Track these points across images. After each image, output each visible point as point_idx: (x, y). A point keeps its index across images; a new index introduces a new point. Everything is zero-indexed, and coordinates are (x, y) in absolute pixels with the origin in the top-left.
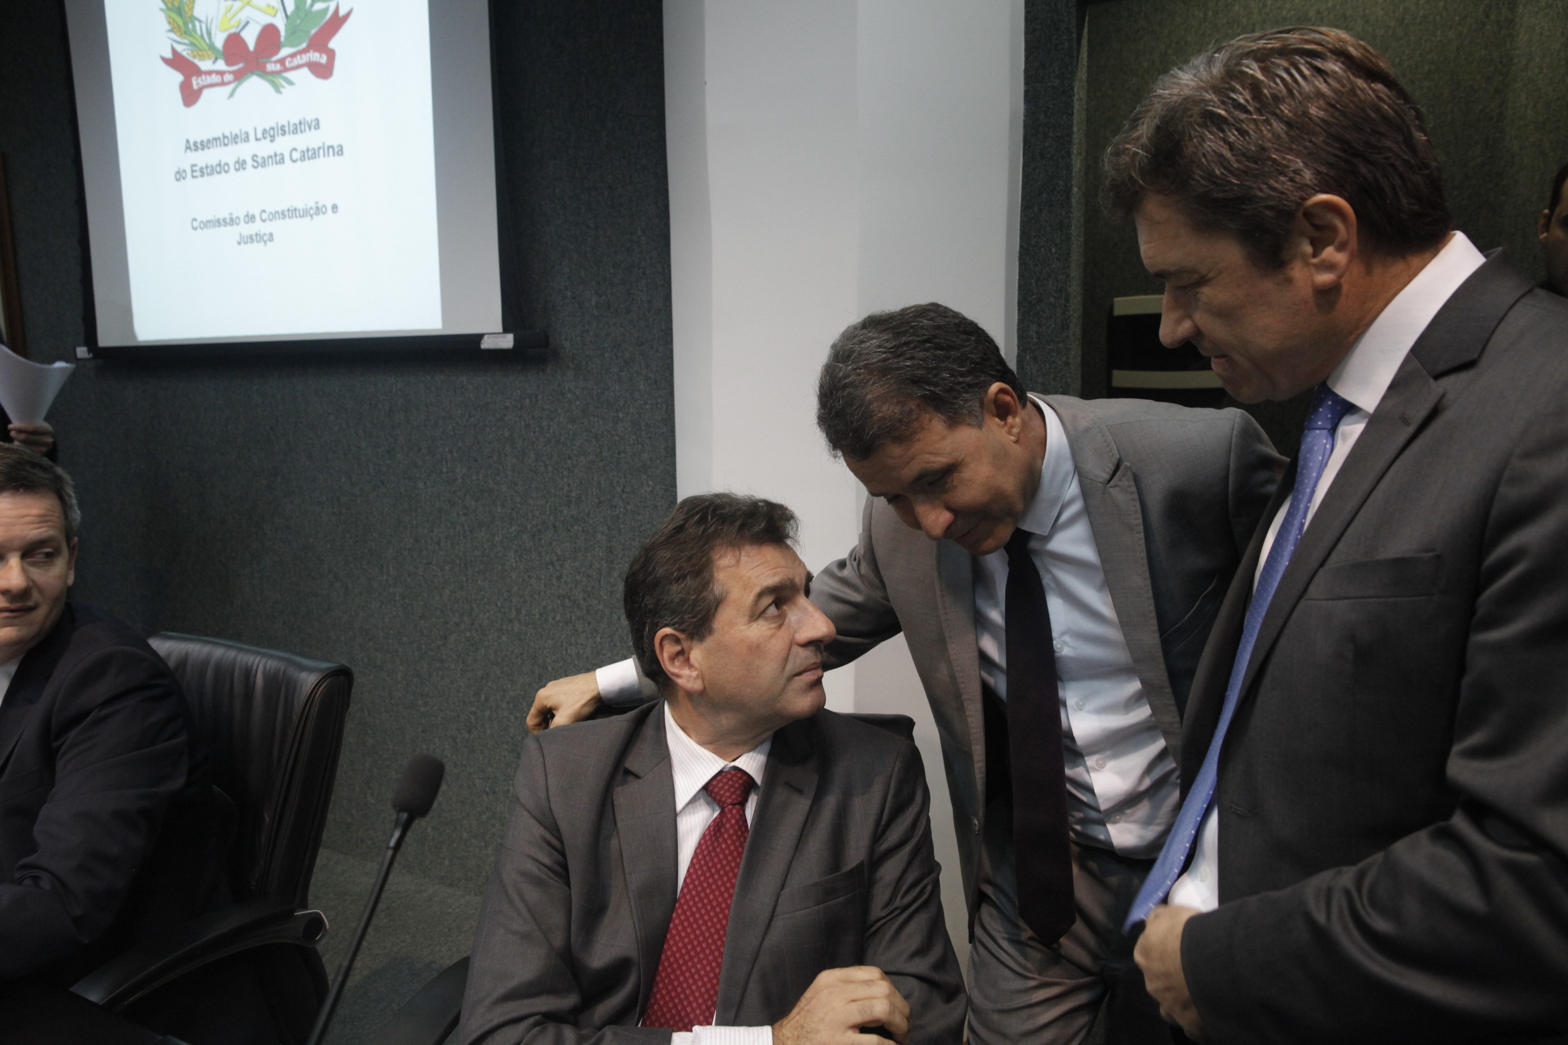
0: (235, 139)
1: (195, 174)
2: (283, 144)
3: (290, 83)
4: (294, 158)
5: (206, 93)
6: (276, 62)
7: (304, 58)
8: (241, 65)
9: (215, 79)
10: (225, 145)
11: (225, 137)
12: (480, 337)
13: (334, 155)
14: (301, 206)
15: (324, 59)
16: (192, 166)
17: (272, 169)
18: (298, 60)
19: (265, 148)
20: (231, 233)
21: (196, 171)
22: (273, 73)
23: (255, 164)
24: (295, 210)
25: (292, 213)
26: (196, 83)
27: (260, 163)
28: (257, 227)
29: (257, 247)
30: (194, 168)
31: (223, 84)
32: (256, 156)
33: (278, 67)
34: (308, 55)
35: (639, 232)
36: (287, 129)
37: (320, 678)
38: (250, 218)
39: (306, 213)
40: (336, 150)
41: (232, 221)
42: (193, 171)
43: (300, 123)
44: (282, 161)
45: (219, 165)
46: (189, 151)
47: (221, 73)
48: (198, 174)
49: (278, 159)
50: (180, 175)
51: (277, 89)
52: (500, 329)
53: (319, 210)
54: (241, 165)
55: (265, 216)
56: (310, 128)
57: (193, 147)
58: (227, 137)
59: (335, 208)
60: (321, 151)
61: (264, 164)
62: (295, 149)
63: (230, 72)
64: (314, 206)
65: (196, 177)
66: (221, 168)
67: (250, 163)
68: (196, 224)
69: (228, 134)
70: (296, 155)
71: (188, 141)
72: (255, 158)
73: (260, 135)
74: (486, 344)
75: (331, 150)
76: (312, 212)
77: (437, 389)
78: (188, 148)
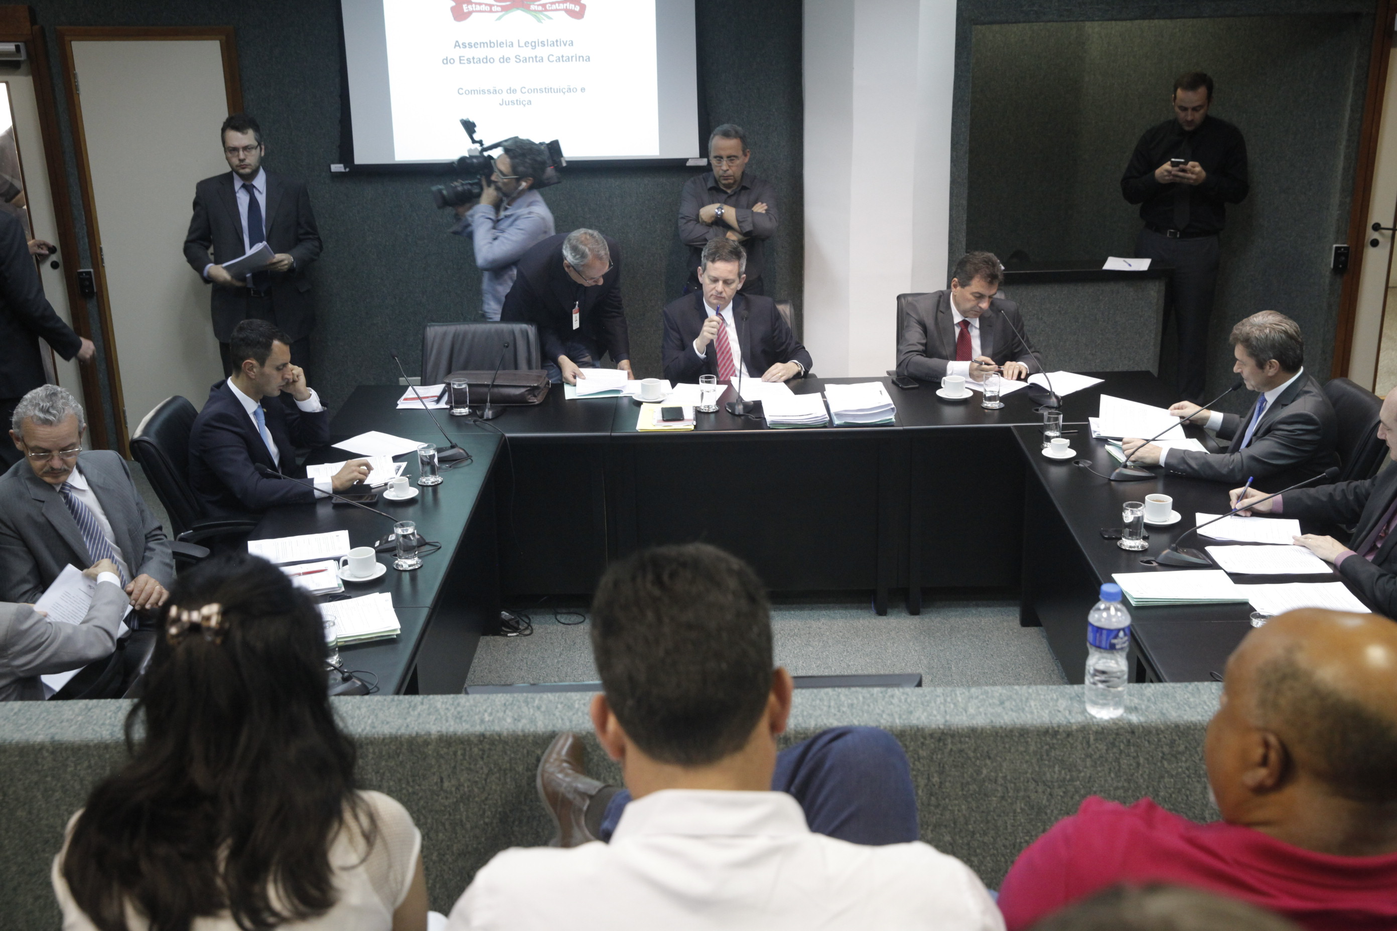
0: (501, 44)
1: (462, 62)
2: (541, 51)
3: (550, 18)
4: (551, 60)
5: (474, 14)
6: (538, 5)
7: (562, 6)
8: (508, 3)
9: (483, 8)
10: (491, 47)
11: (491, 42)
12: (687, 160)
13: (583, 61)
14: (555, 87)
15: (577, 8)
16: (460, 57)
17: (531, 64)
18: (557, 6)
19: (527, 52)
20: (495, 98)
21: (463, 60)
22: (535, 11)
23: (518, 61)
24: (551, 88)
25: (549, 90)
26: (465, 8)
27: (522, 60)
28: (518, 96)
29: (517, 107)
30: (462, 58)
31: (491, 11)
32: (518, 56)
33: (540, 8)
34: (565, 5)
35: (774, 110)
36: (546, 43)
38: (512, 91)
39: (559, 90)
40: (585, 58)
41: (496, 92)
42: (460, 60)
43: (557, 41)
44: (542, 61)
45: (485, 58)
46: (457, 48)
47: (491, 6)
48: (466, 61)
49: (540, 60)
50: (446, 61)
51: (539, 20)
52: (698, 155)
53: (569, 90)
54: (505, 60)
55: (523, 90)
56: (565, 45)
57: (461, 46)
58: (493, 43)
59: (583, 90)
60: (574, 59)
61: (525, 61)
62: (553, 55)
63: (497, 6)
64: (566, 87)
66: (487, 60)
67: (512, 59)
68: (461, 91)
69: (494, 41)
70: (553, 59)
71: (457, 42)
73: (522, 44)
74: (689, 164)
75: (581, 58)
76: (565, 90)
78: (457, 44)
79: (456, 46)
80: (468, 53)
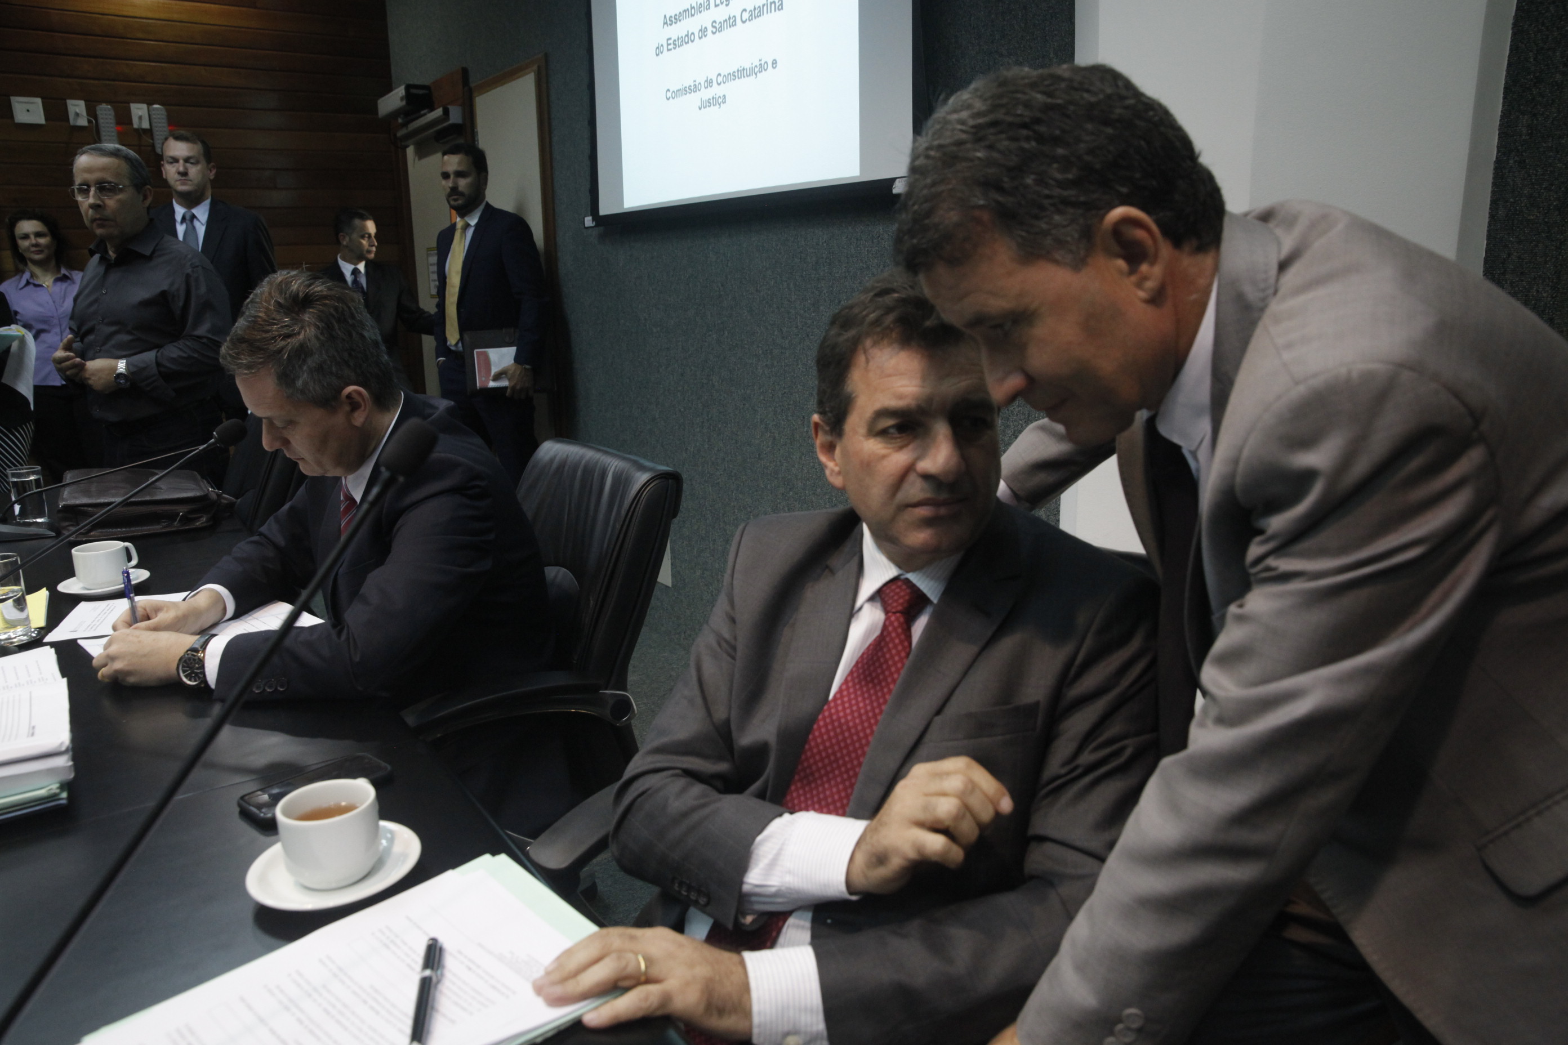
0: (699, 8)
1: (670, 47)
2: (736, 7)
4: (744, 19)
10: (693, 15)
11: (692, 8)
12: (891, 182)
13: (775, 11)
14: (747, 66)
16: (668, 40)
17: (728, 32)
20: (694, 100)
21: (670, 44)
23: (714, 30)
24: (744, 69)
25: (741, 73)
27: (718, 28)
28: (716, 91)
29: (713, 109)
30: (669, 42)
32: (715, 22)
35: (1052, 55)
37: (650, 477)
38: (709, 83)
39: (752, 72)
40: (777, 5)
41: (694, 88)
42: (668, 45)
44: (734, 24)
45: (687, 35)
46: (665, 26)
48: (672, 46)
49: (732, 22)
50: (659, 51)
53: (762, 67)
54: (703, 32)
55: (720, 79)
57: (669, 22)
58: (694, 7)
59: (775, 63)
60: (765, 8)
61: (720, 30)
62: (745, 10)
64: (758, 64)
65: (671, 50)
66: (688, 39)
67: (710, 29)
68: (669, 94)
69: (694, 5)
70: (746, 16)
71: (665, 16)
72: (714, 24)
74: (896, 189)
75: (773, 6)
76: (757, 70)
77: (857, 240)
78: (665, 23)
79: (664, 24)
80: (676, 31)
